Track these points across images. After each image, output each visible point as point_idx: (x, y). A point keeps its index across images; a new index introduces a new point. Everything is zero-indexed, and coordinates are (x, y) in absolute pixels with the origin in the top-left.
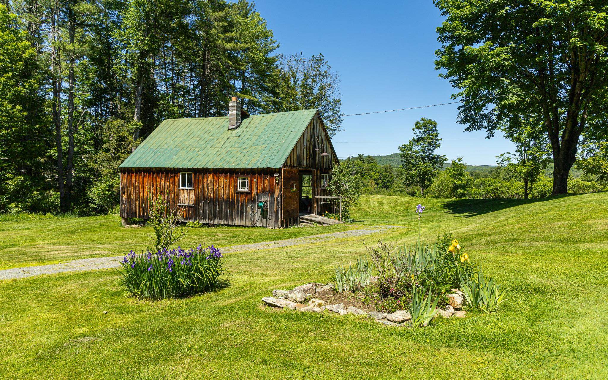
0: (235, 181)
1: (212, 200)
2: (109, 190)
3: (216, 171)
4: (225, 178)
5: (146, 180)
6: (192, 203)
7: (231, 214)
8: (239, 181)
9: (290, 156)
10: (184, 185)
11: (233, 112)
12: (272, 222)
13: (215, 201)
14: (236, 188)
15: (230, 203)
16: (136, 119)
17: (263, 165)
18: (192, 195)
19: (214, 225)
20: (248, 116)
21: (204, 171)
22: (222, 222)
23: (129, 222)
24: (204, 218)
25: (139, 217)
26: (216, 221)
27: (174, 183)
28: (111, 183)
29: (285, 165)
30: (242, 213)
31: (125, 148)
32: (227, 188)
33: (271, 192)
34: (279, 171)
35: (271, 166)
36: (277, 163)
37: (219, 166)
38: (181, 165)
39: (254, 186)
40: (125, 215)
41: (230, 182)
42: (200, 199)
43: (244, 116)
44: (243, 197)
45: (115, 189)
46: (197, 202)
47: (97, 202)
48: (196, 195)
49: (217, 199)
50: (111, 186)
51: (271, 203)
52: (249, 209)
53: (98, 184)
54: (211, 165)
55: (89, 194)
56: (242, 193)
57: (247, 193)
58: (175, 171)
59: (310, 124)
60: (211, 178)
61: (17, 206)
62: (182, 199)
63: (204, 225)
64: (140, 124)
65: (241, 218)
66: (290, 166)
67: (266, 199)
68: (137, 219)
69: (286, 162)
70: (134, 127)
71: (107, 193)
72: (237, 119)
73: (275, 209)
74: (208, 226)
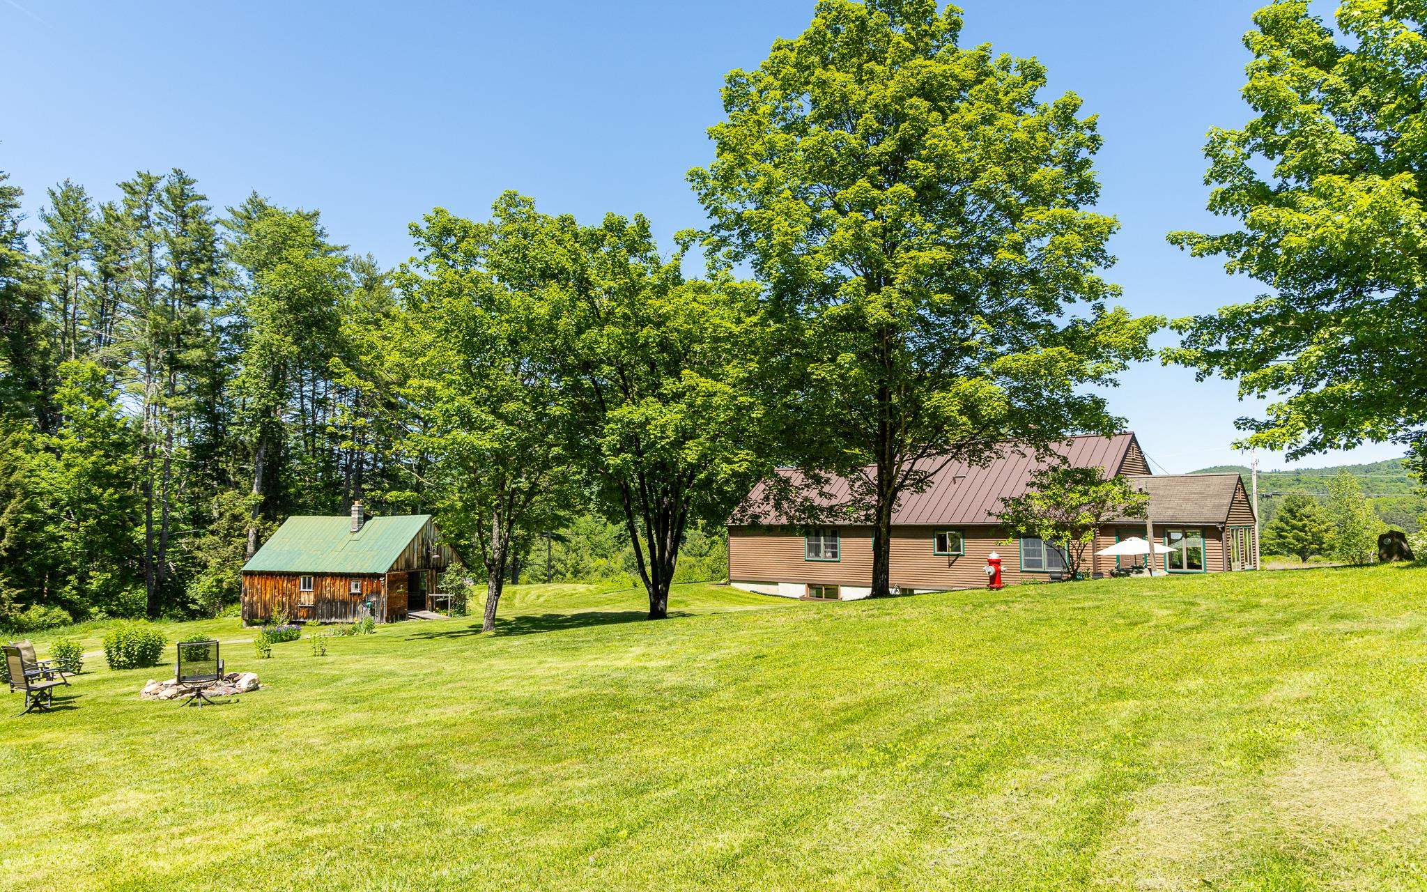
0: (350, 584)
1: (329, 601)
2: (217, 586)
3: (334, 575)
4: (341, 580)
5: (268, 582)
6: (311, 604)
7: (346, 613)
8: (353, 584)
9: (397, 561)
10: (304, 587)
11: (355, 516)
12: (379, 619)
13: (332, 602)
14: (350, 590)
15: (345, 603)
16: (255, 491)
17: (372, 571)
18: (312, 597)
19: (330, 623)
20: (370, 518)
21: (323, 575)
22: (337, 620)
23: (250, 623)
24: (323, 617)
25: (261, 618)
26: (333, 620)
27: (295, 585)
28: (220, 577)
29: (391, 569)
30: (354, 611)
31: (240, 530)
32: (342, 590)
33: (378, 593)
34: (383, 575)
35: (378, 571)
36: (383, 569)
37: (336, 570)
38: (302, 570)
39: (365, 588)
40: (246, 617)
41: (345, 584)
42: (319, 600)
43: (367, 518)
44: (356, 597)
45: (225, 586)
46: (316, 603)
47: (200, 602)
48: (315, 597)
49: (334, 600)
50: (220, 581)
51: (378, 603)
52: (360, 607)
53: (203, 578)
54: (329, 570)
55: (189, 592)
56: (355, 594)
57: (359, 594)
58: (297, 575)
59: (421, 530)
60: (328, 581)
61: (100, 611)
62: (302, 600)
63: (322, 623)
64: (262, 498)
65: (354, 616)
66: (397, 570)
67: (374, 599)
68: (258, 621)
69: (392, 567)
70: (253, 502)
71: (214, 589)
72: (359, 523)
73: (381, 608)
74: (326, 624)
